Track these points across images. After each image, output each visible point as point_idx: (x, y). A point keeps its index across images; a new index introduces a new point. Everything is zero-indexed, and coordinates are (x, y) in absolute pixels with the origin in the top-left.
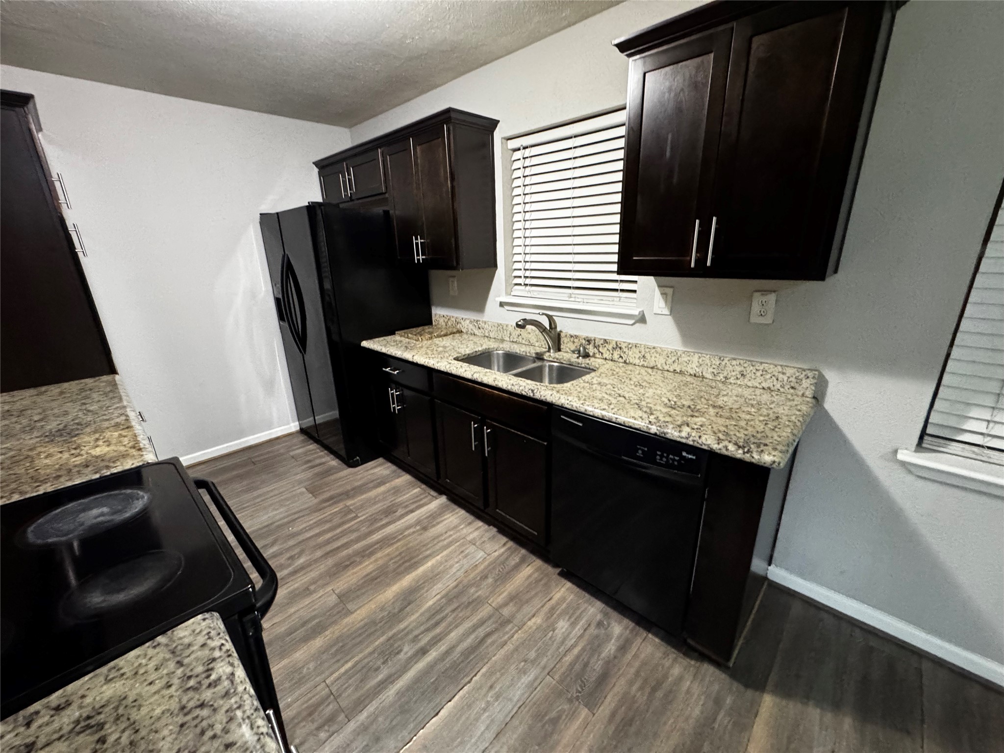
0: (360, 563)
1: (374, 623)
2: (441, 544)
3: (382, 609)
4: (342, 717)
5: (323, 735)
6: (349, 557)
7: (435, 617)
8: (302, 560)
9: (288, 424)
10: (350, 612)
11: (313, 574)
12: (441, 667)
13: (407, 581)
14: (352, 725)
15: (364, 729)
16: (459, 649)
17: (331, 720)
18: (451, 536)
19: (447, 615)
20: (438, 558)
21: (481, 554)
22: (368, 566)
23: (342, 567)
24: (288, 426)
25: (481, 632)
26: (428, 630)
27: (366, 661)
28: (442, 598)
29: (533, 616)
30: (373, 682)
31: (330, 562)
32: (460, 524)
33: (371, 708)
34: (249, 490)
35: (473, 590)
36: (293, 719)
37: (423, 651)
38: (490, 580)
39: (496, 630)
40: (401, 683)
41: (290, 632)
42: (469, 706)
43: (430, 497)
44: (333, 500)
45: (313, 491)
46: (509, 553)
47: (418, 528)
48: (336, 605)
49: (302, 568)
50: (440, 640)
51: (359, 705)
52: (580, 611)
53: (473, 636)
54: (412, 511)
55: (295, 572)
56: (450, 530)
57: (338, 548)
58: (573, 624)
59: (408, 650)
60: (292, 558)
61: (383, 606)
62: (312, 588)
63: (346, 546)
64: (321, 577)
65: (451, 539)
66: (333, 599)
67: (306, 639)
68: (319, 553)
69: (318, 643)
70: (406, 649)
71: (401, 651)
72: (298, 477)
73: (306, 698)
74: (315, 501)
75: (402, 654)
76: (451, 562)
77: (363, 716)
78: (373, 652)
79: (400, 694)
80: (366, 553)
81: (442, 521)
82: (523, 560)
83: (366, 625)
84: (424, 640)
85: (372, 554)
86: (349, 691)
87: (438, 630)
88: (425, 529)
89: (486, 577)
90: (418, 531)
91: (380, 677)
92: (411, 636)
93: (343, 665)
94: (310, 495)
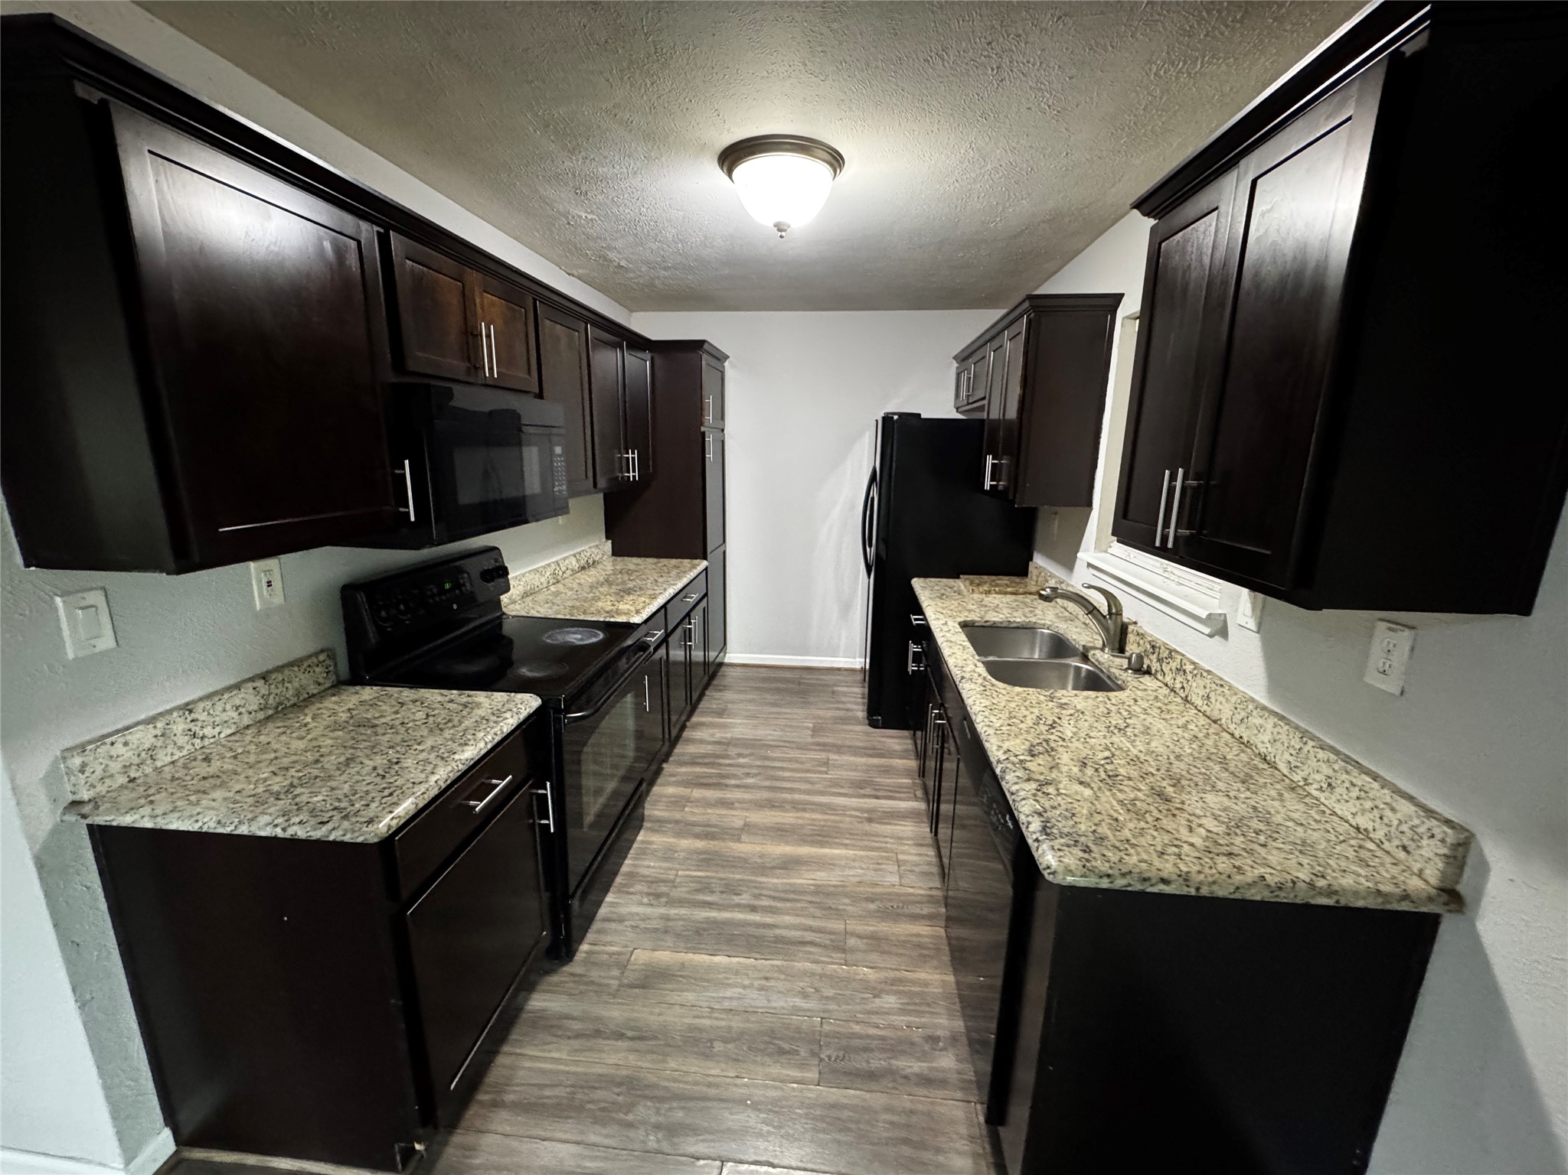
0: (786, 811)
1: (745, 861)
2: (867, 843)
3: (762, 856)
4: (664, 900)
5: (645, 900)
6: (785, 801)
7: (791, 894)
8: (750, 781)
9: (854, 658)
10: (739, 840)
11: (747, 796)
12: (751, 930)
13: (805, 850)
14: (662, 911)
15: (667, 918)
16: (778, 932)
17: (658, 896)
18: (886, 843)
19: (802, 900)
20: (851, 852)
21: (895, 879)
22: (788, 818)
23: (771, 805)
24: (853, 660)
25: (809, 936)
26: (774, 898)
27: (713, 881)
28: (813, 885)
29: (871, 968)
30: (701, 897)
31: (766, 795)
32: (908, 839)
33: (683, 911)
34: (774, 705)
35: (847, 901)
36: (642, 876)
37: (753, 909)
38: (872, 906)
39: (825, 947)
40: (713, 914)
41: (694, 824)
42: (737, 973)
43: (912, 795)
44: (824, 747)
45: (816, 731)
46: (925, 899)
47: (866, 815)
48: (737, 829)
49: (746, 787)
50: (773, 913)
51: (681, 902)
52: (927, 1009)
53: (799, 933)
54: (877, 797)
55: (738, 786)
56: (891, 838)
57: (785, 788)
58: (903, 1011)
59: (745, 899)
60: (748, 775)
61: (764, 855)
62: (737, 805)
63: (791, 790)
64: (751, 801)
65: (884, 845)
66: (739, 823)
67: (697, 836)
68: (767, 783)
69: (700, 844)
70: (744, 896)
71: (740, 895)
72: (820, 712)
73: (662, 871)
74: (810, 740)
75: (739, 897)
76: (857, 864)
77: (673, 912)
78: (721, 879)
79: (708, 921)
80: (797, 806)
81: (895, 824)
82: (931, 917)
83: (739, 858)
84: (765, 902)
85: (804, 810)
86: (685, 889)
87: (779, 905)
88: (870, 820)
89: (872, 901)
90: (862, 817)
91: (709, 898)
92: (757, 891)
93: (699, 870)
94: (810, 733)
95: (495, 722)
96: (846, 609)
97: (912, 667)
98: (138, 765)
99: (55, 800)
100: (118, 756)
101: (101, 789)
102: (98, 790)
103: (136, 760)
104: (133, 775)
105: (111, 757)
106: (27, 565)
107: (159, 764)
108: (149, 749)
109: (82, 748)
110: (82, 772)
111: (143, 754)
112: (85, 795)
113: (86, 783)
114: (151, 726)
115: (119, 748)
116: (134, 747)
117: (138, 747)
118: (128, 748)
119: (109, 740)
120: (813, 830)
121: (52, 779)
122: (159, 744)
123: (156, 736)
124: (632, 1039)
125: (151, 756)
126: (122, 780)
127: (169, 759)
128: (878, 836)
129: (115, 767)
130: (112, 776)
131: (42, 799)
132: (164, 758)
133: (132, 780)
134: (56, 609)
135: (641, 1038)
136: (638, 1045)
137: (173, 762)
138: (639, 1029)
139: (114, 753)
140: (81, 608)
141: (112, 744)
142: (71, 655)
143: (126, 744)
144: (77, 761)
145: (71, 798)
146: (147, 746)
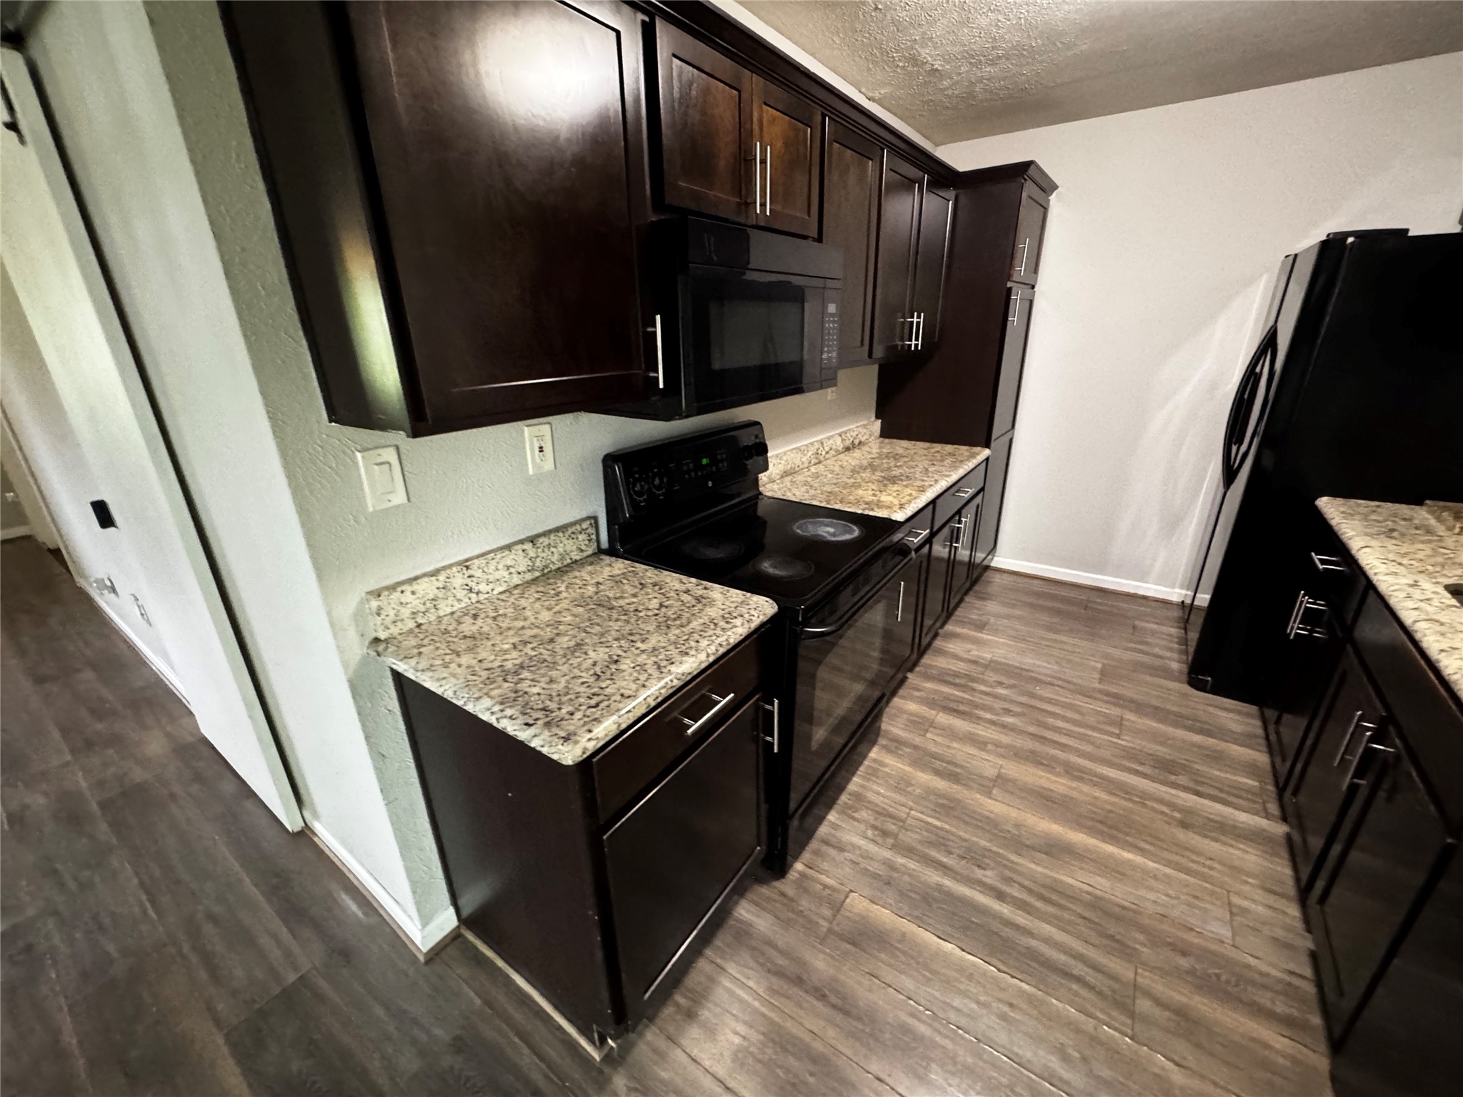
0: (1058, 775)
1: (996, 825)
2: (1178, 858)
3: (1017, 826)
4: (890, 841)
5: (870, 833)
6: (1054, 758)
7: (1053, 894)
8: (1009, 720)
9: (1173, 587)
10: (989, 794)
11: (1005, 739)
12: (995, 926)
13: (1078, 838)
14: (888, 854)
15: (891, 866)
16: (1034, 943)
17: (885, 834)
18: (1211, 868)
19: (1069, 909)
20: (1151, 864)
21: (1225, 932)
22: (1059, 784)
23: (1034, 759)
24: (1169, 590)
25: (1079, 969)
26: (1030, 891)
27: (951, 837)
28: (1088, 893)
29: (1177, 1064)
30: (934, 853)
31: (1030, 744)
32: (1249, 874)
33: (912, 865)
34: (1050, 628)
35: (1141, 937)
36: (869, 802)
37: (1000, 896)
38: (1183, 962)
39: (1100, 994)
40: (948, 883)
41: (935, 756)
42: (970, 977)
43: (1258, 807)
44: (1117, 700)
45: (1104, 674)
46: (1280, 987)
47: (1177, 815)
48: (990, 780)
49: (1004, 726)
50: (1028, 912)
51: (909, 851)
53: (1062, 957)
54: (1198, 794)
55: (993, 723)
56: (1220, 862)
57: (1055, 742)
59: (989, 876)
60: (1007, 711)
61: (1021, 825)
62: (990, 747)
63: (1064, 747)
64: (1007, 747)
65: (1207, 871)
66: (991, 772)
67: (937, 773)
68: (1032, 729)
69: (941, 784)
70: (989, 873)
71: (984, 869)
72: (1111, 650)
73: (893, 804)
74: (1097, 685)
75: (982, 871)
76: (1159, 886)
77: (900, 860)
78: (965, 840)
79: (939, 888)
80: (1071, 771)
81: (1232, 846)
82: (1288, 1023)
83: (988, 818)
84: (1015, 892)
85: (1080, 779)
86: (915, 836)
87: (1039, 904)
88: (1184, 825)
89: (1184, 954)
90: (1173, 817)
91: (944, 859)
92: (1007, 873)
93: (933, 817)
94: (1097, 676)
95: (723, 629)
96: (1172, 524)
97: (1296, 628)
98: (423, 613)
99: (362, 635)
100: (407, 604)
101: (394, 630)
102: (390, 631)
103: (422, 608)
104: (420, 621)
105: (402, 603)
106: (330, 422)
107: (441, 613)
108: (433, 600)
109: (377, 594)
110: (379, 615)
111: (428, 605)
112: (383, 636)
113: (382, 624)
114: (433, 578)
115: (407, 597)
116: (420, 596)
117: (423, 597)
118: (414, 597)
119: (399, 589)
120: (1095, 813)
121: (359, 616)
122: (441, 595)
123: (438, 588)
124: (834, 1007)
125: (435, 605)
126: (411, 624)
127: (449, 610)
128: (1199, 854)
129: (405, 612)
130: (402, 620)
131: (352, 634)
132: (445, 608)
133: (419, 626)
134: (355, 463)
135: (847, 1013)
136: (839, 1018)
137: (453, 613)
138: (844, 998)
139: (404, 600)
140: (378, 464)
141: (402, 592)
142: (371, 509)
143: (413, 593)
144: (374, 604)
145: (374, 635)
146: (431, 596)
